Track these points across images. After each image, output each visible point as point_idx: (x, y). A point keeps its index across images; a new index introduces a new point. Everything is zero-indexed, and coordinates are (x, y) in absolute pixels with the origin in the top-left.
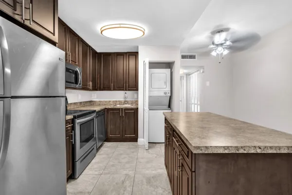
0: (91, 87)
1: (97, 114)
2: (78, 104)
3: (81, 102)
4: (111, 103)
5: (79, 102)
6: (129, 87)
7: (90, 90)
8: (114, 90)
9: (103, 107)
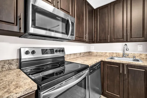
0: (87, 40)
1: (90, 70)
2: (78, 55)
3: (80, 53)
4: (107, 54)
5: (79, 53)
6: (131, 37)
7: (87, 42)
8: (111, 42)
9: (99, 60)
